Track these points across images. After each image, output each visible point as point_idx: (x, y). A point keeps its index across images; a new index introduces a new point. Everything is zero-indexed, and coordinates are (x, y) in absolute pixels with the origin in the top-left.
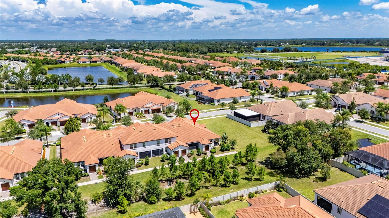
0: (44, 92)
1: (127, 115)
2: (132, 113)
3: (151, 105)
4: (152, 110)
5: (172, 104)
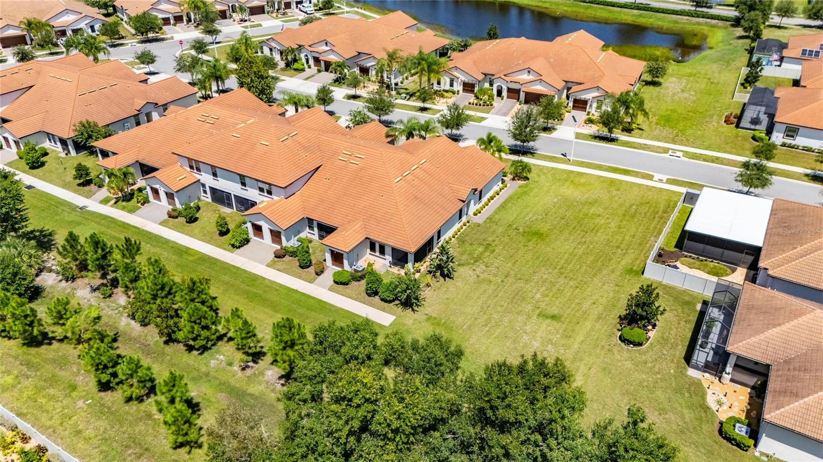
1: (458, 87)
2: (473, 86)
3: (531, 77)
4: (527, 94)
5: (596, 94)
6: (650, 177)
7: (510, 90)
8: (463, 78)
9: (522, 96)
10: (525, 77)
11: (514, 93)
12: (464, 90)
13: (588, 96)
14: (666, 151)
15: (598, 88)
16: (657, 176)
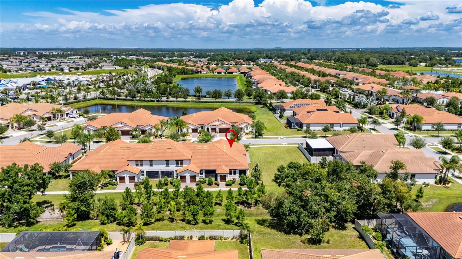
0: (148, 101)
1: (190, 131)
2: (197, 130)
3: (219, 123)
4: (220, 129)
5: (245, 125)
6: (282, 144)
7: (212, 129)
8: (192, 127)
9: (218, 130)
10: (217, 123)
11: (214, 130)
12: (193, 132)
13: (242, 126)
14: (278, 138)
15: (245, 122)
16: (283, 144)
